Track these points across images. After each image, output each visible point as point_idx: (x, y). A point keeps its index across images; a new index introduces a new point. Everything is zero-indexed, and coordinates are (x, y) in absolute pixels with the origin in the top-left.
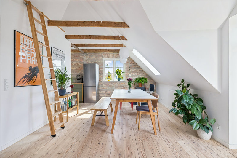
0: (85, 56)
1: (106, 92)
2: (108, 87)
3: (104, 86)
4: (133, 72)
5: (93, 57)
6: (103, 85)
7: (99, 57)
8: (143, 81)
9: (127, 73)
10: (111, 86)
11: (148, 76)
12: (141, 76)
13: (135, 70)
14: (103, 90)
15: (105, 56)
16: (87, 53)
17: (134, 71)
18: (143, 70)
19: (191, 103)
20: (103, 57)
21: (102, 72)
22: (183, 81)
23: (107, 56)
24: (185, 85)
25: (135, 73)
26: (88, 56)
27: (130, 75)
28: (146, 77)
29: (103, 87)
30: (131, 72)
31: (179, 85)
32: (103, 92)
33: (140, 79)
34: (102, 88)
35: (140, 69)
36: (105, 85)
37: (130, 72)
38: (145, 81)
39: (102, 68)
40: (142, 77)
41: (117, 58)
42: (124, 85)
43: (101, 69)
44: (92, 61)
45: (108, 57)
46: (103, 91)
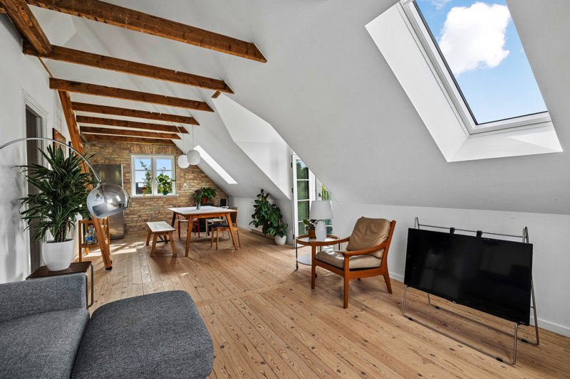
0: (89, 148)
1: (139, 216)
2: (142, 208)
3: (135, 207)
4: (191, 179)
5: (110, 150)
6: (133, 203)
7: (123, 151)
8: (209, 194)
9: (180, 182)
10: (150, 205)
11: (216, 185)
12: (205, 185)
13: (195, 177)
14: (133, 214)
15: (136, 149)
16: (94, 143)
17: (191, 177)
18: (207, 177)
19: (269, 212)
20: (130, 152)
21: (129, 180)
22: (262, 191)
23: (138, 150)
24: (265, 195)
25: (195, 181)
26: (96, 148)
27: (185, 184)
28: (213, 187)
29: (132, 209)
30: (188, 179)
31: (258, 196)
32: (132, 218)
33: (205, 190)
34: (131, 211)
35: (203, 175)
36: (137, 203)
37: (186, 180)
38: (213, 192)
39: (129, 172)
40: (206, 187)
41: (159, 153)
42: (175, 202)
43: (127, 175)
44: (106, 159)
45: (142, 152)
46: (132, 216)
